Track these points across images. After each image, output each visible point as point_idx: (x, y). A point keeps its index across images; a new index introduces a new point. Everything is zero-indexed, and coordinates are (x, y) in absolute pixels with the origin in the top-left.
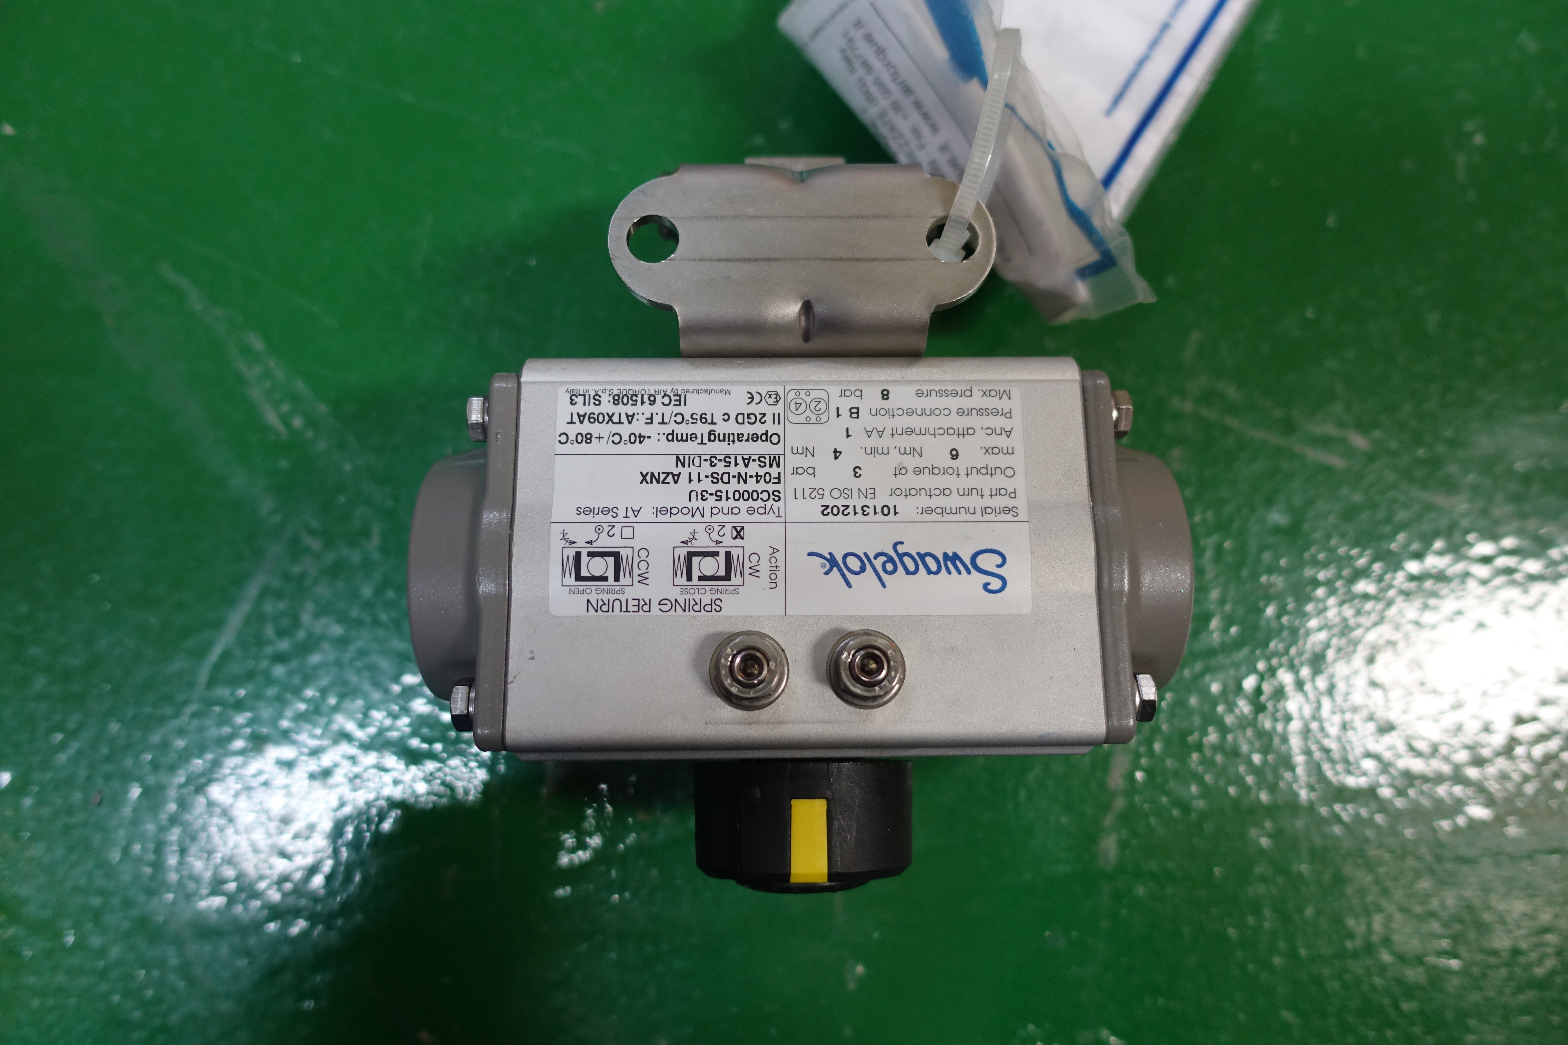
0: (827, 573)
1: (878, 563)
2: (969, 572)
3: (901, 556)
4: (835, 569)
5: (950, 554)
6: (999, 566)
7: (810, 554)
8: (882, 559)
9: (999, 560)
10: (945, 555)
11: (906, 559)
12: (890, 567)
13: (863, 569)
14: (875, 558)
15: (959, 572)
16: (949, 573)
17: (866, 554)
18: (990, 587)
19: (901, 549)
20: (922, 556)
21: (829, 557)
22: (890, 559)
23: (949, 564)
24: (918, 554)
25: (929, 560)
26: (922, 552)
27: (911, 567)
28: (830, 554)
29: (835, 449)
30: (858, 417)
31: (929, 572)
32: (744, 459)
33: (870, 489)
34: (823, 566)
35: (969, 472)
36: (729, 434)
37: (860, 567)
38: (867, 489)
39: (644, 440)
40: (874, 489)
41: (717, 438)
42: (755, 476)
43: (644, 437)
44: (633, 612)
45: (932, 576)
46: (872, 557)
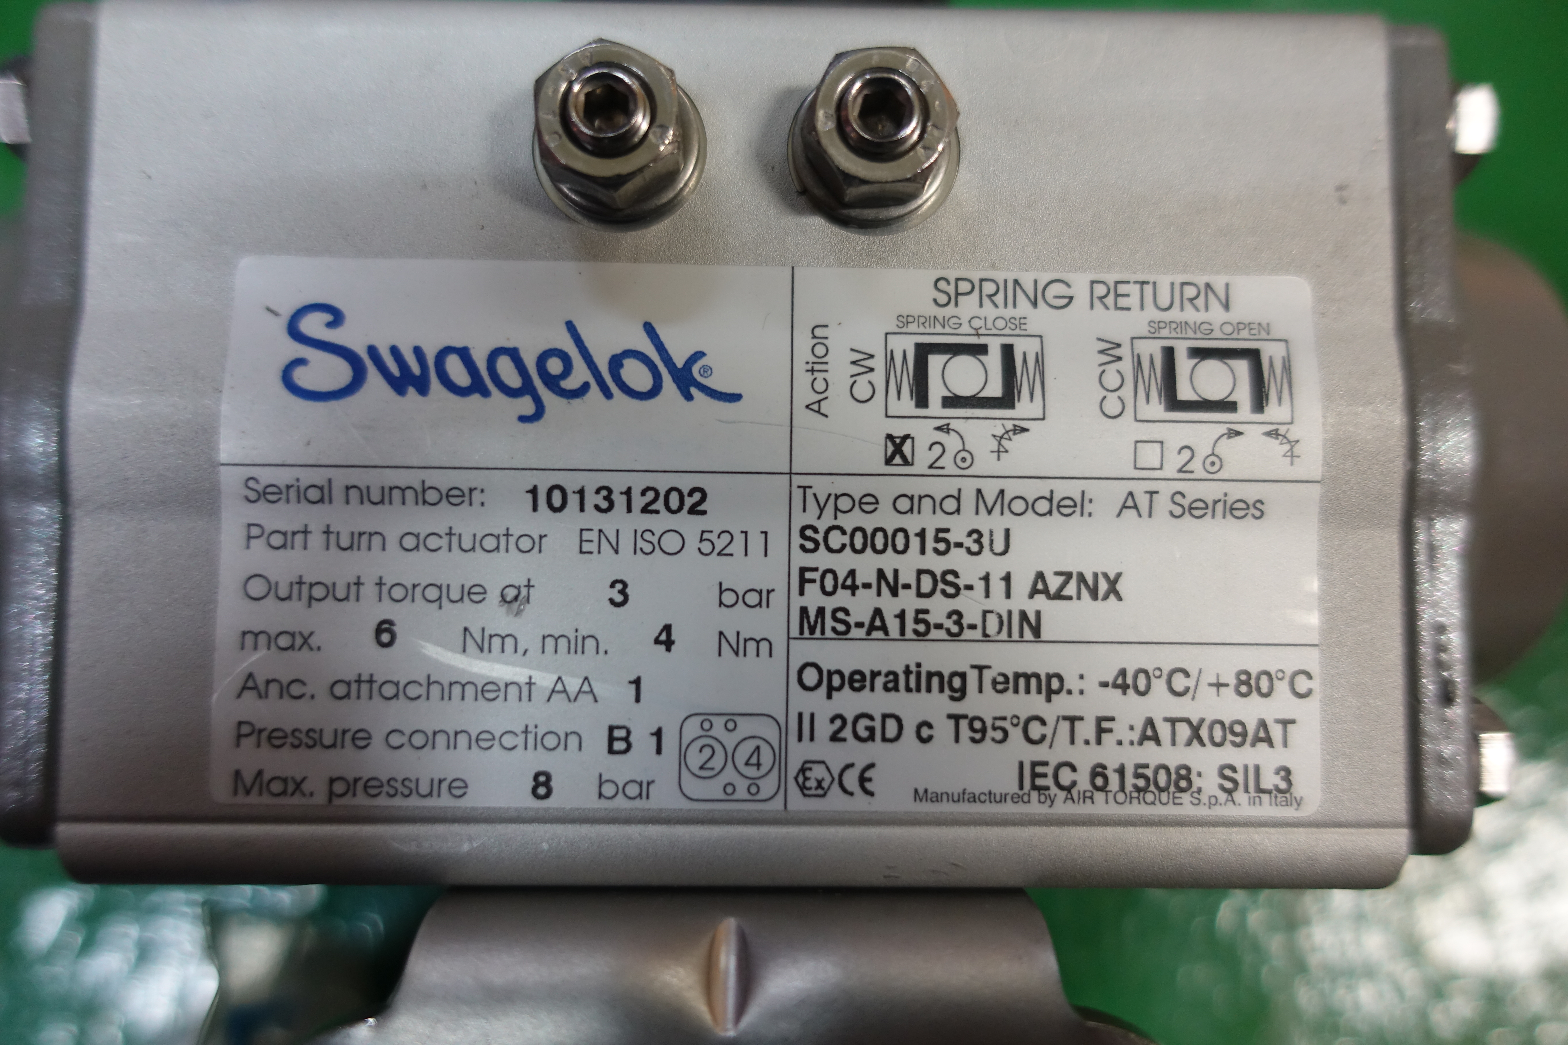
0: (699, 355)
1: (580, 374)
2: (372, 351)
3: (527, 388)
4: (680, 363)
5: (411, 391)
6: (300, 362)
7: (735, 398)
8: (570, 384)
9: (301, 377)
10: (423, 388)
11: (513, 380)
12: (555, 366)
13: (616, 362)
14: (585, 388)
15: (395, 351)
16: (418, 352)
17: (608, 395)
18: (328, 317)
19: (526, 405)
20: (477, 387)
21: (694, 391)
22: (552, 382)
23: (416, 369)
24: (486, 393)
25: (462, 378)
26: (476, 397)
27: (505, 366)
28: (689, 397)
29: (668, 649)
30: (611, 729)
31: (464, 354)
32: (884, 628)
33: (591, 553)
34: (707, 371)
35: (353, 589)
36: (918, 690)
37: (622, 366)
38: (599, 552)
39: (1116, 678)
40: (581, 552)
41: (946, 679)
42: (857, 587)
43: (1116, 686)
44: (1128, 282)
45: (458, 344)
46: (594, 387)
